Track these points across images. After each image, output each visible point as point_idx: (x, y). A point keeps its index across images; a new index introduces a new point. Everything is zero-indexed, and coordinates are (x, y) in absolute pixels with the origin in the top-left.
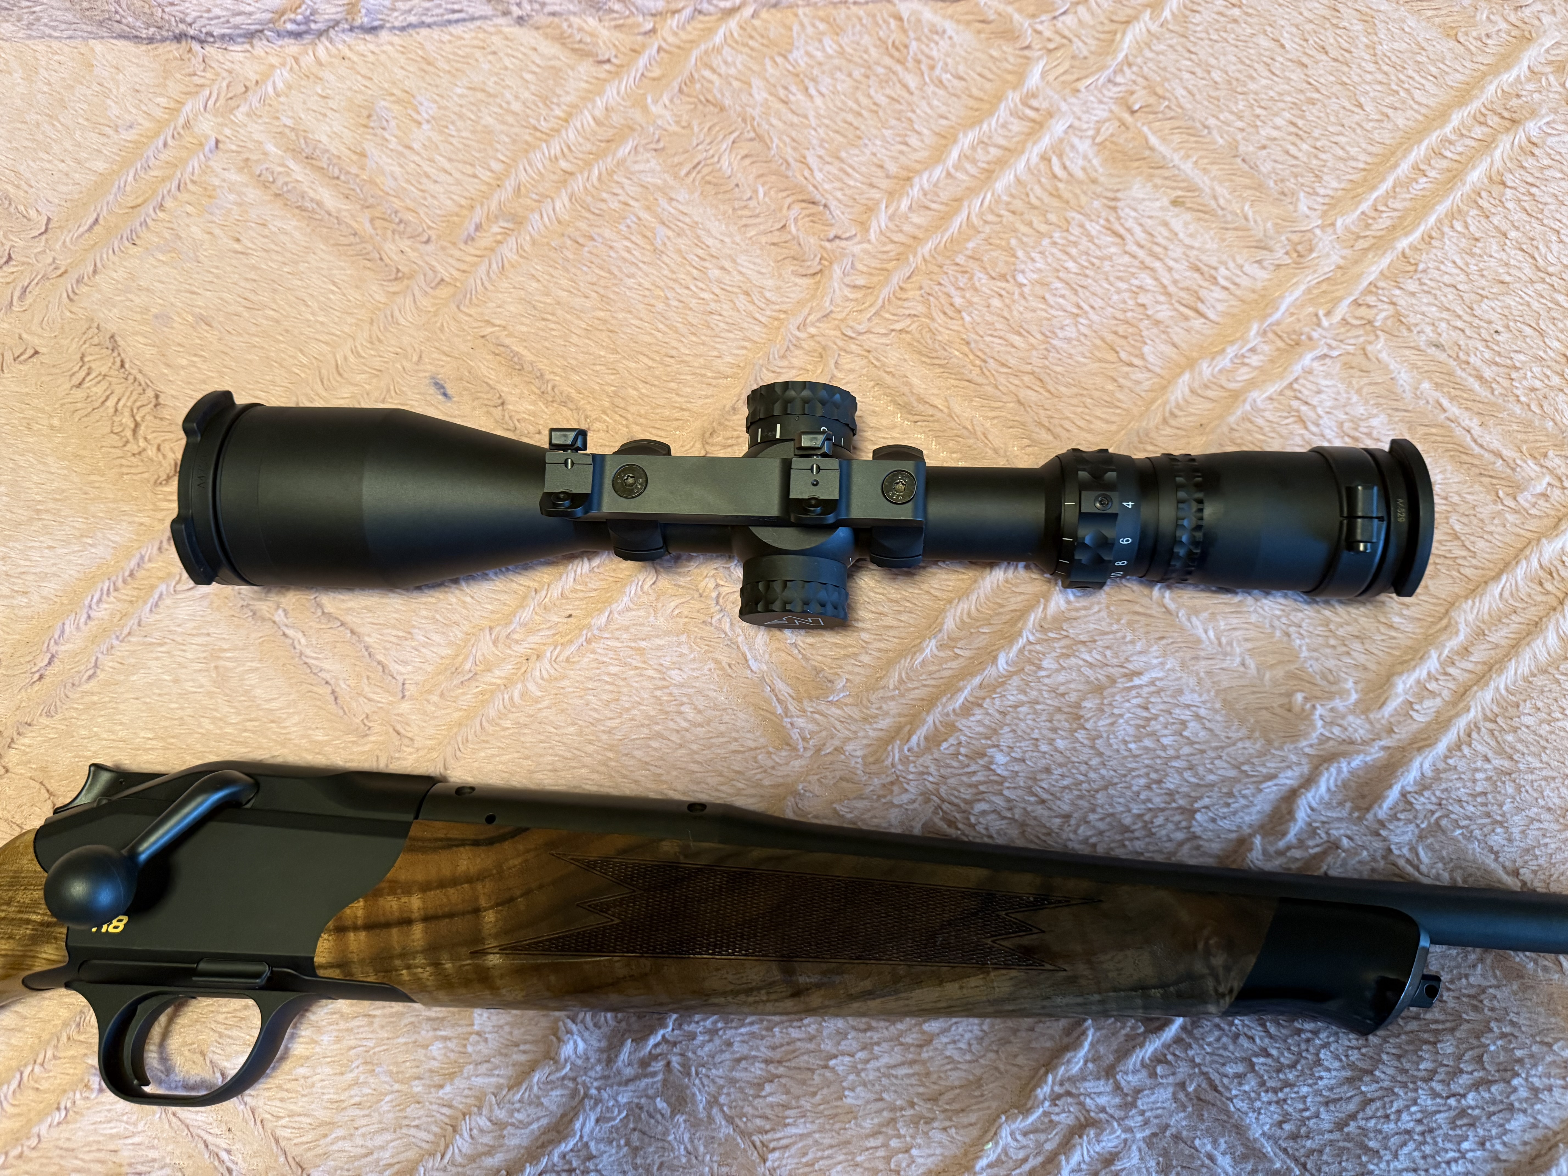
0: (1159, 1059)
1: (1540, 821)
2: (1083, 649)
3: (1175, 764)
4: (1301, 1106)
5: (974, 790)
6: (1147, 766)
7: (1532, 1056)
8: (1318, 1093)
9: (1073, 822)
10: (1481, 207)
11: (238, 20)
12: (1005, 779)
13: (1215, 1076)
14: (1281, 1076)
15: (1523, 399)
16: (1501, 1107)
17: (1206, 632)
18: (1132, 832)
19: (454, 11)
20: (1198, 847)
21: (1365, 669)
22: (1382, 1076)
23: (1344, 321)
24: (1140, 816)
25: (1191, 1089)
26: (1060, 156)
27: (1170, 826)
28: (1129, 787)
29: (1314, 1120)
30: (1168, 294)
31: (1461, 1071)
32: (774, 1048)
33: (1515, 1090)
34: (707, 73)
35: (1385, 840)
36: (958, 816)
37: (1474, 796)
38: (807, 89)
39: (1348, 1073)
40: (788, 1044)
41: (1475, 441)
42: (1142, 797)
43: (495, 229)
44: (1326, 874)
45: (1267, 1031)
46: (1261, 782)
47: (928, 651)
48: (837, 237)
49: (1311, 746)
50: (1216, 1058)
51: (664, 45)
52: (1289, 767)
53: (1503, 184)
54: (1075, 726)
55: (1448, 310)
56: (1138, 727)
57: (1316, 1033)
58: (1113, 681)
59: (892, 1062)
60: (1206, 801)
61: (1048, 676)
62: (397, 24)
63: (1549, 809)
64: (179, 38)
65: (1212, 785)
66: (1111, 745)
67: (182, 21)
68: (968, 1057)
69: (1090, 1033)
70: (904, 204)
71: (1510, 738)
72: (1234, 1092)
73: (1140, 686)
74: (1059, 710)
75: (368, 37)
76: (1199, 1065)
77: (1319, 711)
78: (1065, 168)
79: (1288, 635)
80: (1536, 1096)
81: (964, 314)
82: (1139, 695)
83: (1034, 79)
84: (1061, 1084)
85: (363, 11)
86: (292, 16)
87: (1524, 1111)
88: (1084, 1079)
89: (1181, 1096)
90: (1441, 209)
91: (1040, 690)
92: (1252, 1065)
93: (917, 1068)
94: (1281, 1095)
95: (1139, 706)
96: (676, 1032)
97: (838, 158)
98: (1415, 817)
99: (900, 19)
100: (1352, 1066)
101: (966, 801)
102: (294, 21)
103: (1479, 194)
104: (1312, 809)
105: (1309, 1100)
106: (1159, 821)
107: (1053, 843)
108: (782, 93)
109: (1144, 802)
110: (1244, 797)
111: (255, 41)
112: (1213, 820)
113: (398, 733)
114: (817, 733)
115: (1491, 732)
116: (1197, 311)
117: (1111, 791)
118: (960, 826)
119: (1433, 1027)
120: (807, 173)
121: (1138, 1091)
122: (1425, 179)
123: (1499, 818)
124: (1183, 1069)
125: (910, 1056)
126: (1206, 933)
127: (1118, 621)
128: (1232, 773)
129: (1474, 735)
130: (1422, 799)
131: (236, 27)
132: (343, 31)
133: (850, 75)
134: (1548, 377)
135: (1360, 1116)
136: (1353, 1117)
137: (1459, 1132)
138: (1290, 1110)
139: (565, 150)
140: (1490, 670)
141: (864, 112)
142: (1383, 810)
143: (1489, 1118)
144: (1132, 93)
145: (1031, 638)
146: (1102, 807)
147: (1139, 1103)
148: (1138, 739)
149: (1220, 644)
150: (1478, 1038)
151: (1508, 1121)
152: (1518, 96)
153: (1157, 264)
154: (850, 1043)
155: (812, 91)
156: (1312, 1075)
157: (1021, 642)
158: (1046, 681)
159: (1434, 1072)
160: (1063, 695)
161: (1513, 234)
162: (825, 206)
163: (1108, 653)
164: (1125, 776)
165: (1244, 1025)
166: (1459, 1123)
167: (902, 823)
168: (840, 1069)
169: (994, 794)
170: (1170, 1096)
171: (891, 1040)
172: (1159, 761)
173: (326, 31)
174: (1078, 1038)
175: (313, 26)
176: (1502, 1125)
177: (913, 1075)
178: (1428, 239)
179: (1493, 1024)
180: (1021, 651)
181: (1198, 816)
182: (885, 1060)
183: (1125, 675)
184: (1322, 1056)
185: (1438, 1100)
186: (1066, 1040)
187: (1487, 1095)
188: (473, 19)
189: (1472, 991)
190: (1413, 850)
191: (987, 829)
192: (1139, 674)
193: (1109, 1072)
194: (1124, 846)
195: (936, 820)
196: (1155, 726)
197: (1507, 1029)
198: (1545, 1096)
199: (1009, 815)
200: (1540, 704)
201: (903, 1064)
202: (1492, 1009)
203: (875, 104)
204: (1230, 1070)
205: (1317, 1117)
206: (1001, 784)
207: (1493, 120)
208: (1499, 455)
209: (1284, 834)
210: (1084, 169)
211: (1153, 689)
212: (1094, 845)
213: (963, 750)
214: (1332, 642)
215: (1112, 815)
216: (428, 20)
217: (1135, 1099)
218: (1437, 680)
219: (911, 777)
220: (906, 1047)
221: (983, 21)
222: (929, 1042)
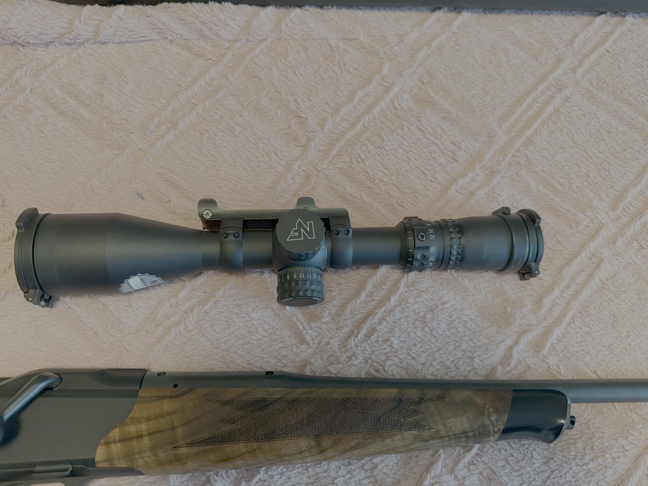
0: (471, 463)
1: (601, 351)
2: (424, 294)
3: (464, 339)
4: (528, 476)
5: (385, 356)
6: (454, 340)
7: (611, 445)
8: (534, 470)
9: (427, 366)
10: (552, 120)
11: (42, 37)
12: (398, 350)
13: (493, 468)
14: (519, 465)
15: (575, 190)
16: (602, 467)
17: (470, 285)
18: (450, 368)
19: (142, 37)
20: (476, 373)
21: (532, 296)
22: (557, 460)
23: (509, 163)
24: (453, 361)
25: (485, 474)
26: (398, 100)
27: (465, 365)
28: (448, 350)
29: (534, 481)
30: (444, 154)
31: (586, 454)
32: (309, 478)
33: (607, 459)
34: (253, 65)
35: (547, 363)
36: (380, 368)
37: (577, 343)
38: (295, 72)
39: (544, 460)
40: (315, 475)
41: (560, 206)
42: (453, 353)
43: (164, 127)
44: (526, 379)
45: (511, 446)
46: (499, 344)
47: (362, 298)
48: (312, 131)
49: (516, 328)
50: (493, 460)
51: (234, 53)
52: (509, 337)
53: (559, 112)
54: (424, 325)
55: (545, 158)
56: (448, 324)
57: (530, 445)
58: (437, 307)
59: (361, 478)
60: (478, 353)
61: (411, 306)
62: (116, 41)
63: (604, 346)
64: (12, 44)
65: (479, 347)
66: (439, 333)
67: (15, 36)
68: (393, 472)
69: (442, 455)
70: (338, 118)
71: (587, 319)
72: (502, 473)
73: (448, 308)
74: (417, 319)
75: (102, 46)
76: (487, 464)
77: (518, 313)
78: (400, 105)
79: (501, 284)
80: (614, 460)
81: (366, 161)
82: (447, 312)
83: (385, 70)
84: (433, 479)
85: (101, 35)
86: (68, 36)
87: (611, 468)
88: (442, 475)
89: (481, 478)
90: (539, 121)
91: (409, 312)
92: (507, 461)
93: (371, 479)
94: (520, 472)
95: (448, 316)
96: (265, 476)
97: (310, 100)
98: (557, 353)
99: (331, 46)
100: (545, 457)
101: (383, 361)
102: (69, 38)
103: (551, 116)
104: (519, 353)
105: (531, 473)
106: (461, 363)
107: (420, 376)
108: (285, 74)
109: (454, 356)
110: (493, 350)
111: (49, 47)
112: (482, 361)
113: (127, 350)
114: (317, 337)
115: (581, 317)
116: (455, 160)
117: (441, 352)
118: (381, 372)
119: (573, 437)
120: (297, 106)
121: (464, 478)
122: (531, 110)
123: (587, 351)
124: (481, 466)
125: (369, 474)
126: (487, 406)
127: (436, 282)
128: (487, 341)
129: (575, 319)
130: (559, 346)
131: (41, 40)
132: (91, 44)
133: (312, 67)
134: (583, 182)
135: (551, 477)
136: (548, 478)
137: (588, 479)
138: (524, 478)
139: (194, 95)
140: (577, 293)
141: (319, 82)
142: (545, 352)
143: (599, 472)
144: (423, 77)
145: (403, 291)
146: (438, 358)
147: (465, 483)
148: (449, 329)
149: (476, 289)
150: (590, 440)
151: (606, 472)
152: (560, 80)
153: (438, 142)
154: (342, 472)
155: (297, 73)
156: (531, 462)
157: (400, 292)
158: (411, 308)
159: (576, 456)
160: (418, 313)
161: (565, 130)
162: (306, 119)
163: (434, 295)
164: (445, 345)
165: (502, 445)
166: (588, 475)
167: (357, 373)
168: (339, 483)
169: (394, 357)
170: (477, 478)
171: (360, 468)
172: (458, 338)
173: (83, 43)
174: (438, 458)
175: (77, 41)
176: (604, 474)
177: (371, 482)
178: (536, 132)
179: (595, 434)
180: (400, 296)
181: (476, 359)
182: (358, 477)
183: (441, 304)
184: (533, 454)
185: (579, 467)
186: (432, 460)
187: (596, 462)
188: (150, 40)
189: (585, 421)
190: (558, 366)
191: (392, 372)
192: (446, 303)
193: (452, 471)
194: (447, 374)
195: (371, 370)
196: (455, 324)
197: (600, 435)
198: (617, 460)
199: (400, 365)
200: (596, 306)
201: (366, 478)
202: (594, 428)
203: (323, 79)
204: (500, 464)
205: (535, 480)
206: (397, 352)
207: (553, 89)
208: (570, 212)
209: (509, 364)
210: (407, 105)
211: (452, 309)
212: (436, 375)
213: (380, 339)
214: (518, 286)
215: (442, 362)
216: (131, 40)
217: (464, 481)
218: (559, 298)
219: (359, 352)
220: (367, 470)
221: (363, 48)
222: (376, 467)
